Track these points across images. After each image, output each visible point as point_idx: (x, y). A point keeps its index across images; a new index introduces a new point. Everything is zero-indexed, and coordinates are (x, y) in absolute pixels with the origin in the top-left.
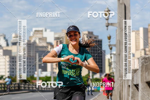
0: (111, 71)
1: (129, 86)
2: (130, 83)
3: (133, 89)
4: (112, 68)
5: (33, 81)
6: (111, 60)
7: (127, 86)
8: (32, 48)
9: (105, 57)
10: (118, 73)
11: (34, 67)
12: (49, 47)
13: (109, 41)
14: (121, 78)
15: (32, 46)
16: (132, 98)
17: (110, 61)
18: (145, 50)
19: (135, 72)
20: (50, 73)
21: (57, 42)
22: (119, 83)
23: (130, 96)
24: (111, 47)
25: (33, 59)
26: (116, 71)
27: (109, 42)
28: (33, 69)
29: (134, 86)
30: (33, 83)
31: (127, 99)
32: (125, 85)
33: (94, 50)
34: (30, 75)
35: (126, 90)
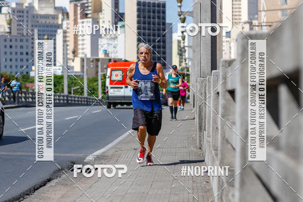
0: (183, 65)
1: (218, 93)
2: (220, 89)
3: (225, 100)
4: (185, 60)
5: (28, 85)
6: (184, 43)
7: (214, 94)
8: (25, 19)
9: (171, 38)
10: (197, 68)
11: (29, 57)
12: (60, 16)
13: (179, 4)
14: (202, 79)
15: (25, 14)
16: (223, 116)
17: (182, 45)
18: (251, 23)
19: (229, 66)
20: (61, 68)
21: (76, 6)
22: (198, 87)
23: (220, 113)
24: (182, 17)
25: (27, 40)
26: (193, 64)
27: (180, 7)
28: (27, 60)
29: (227, 93)
30: (27, 88)
31: (213, 119)
32: (209, 92)
33: (149, 23)
34: (22, 73)
35: (212, 102)
